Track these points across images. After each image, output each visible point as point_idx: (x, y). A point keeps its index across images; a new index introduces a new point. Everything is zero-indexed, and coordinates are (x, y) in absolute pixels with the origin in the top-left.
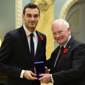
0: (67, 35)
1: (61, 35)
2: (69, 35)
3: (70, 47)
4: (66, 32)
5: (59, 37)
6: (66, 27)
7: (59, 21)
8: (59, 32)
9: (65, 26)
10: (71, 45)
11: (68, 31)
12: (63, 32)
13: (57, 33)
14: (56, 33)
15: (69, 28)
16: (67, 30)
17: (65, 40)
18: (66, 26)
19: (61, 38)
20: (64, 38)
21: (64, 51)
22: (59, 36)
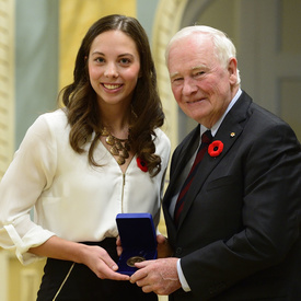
0: (224, 86)
1: (202, 86)
2: (232, 86)
3: (233, 135)
4: (221, 75)
5: (194, 93)
6: (221, 55)
7: (196, 32)
8: (195, 73)
9: (218, 51)
10: (240, 127)
11: (231, 70)
12: (210, 75)
13: (187, 79)
14: (182, 79)
15: (233, 60)
16: (224, 66)
17: (217, 107)
18: (224, 51)
19: (199, 95)
20: (213, 98)
21: (211, 147)
22: (195, 89)
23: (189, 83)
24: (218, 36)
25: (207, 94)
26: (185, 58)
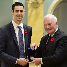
0: (55, 27)
2: (56, 27)
4: (54, 25)
5: (49, 28)
7: (50, 16)
9: (54, 20)
11: (56, 24)
13: (48, 25)
14: (47, 25)
15: (57, 22)
17: (53, 31)
18: (55, 20)
19: (50, 29)
20: (53, 29)
21: (51, 39)
23: (48, 26)
24: (54, 17)
25: (51, 28)
26: (47, 21)
